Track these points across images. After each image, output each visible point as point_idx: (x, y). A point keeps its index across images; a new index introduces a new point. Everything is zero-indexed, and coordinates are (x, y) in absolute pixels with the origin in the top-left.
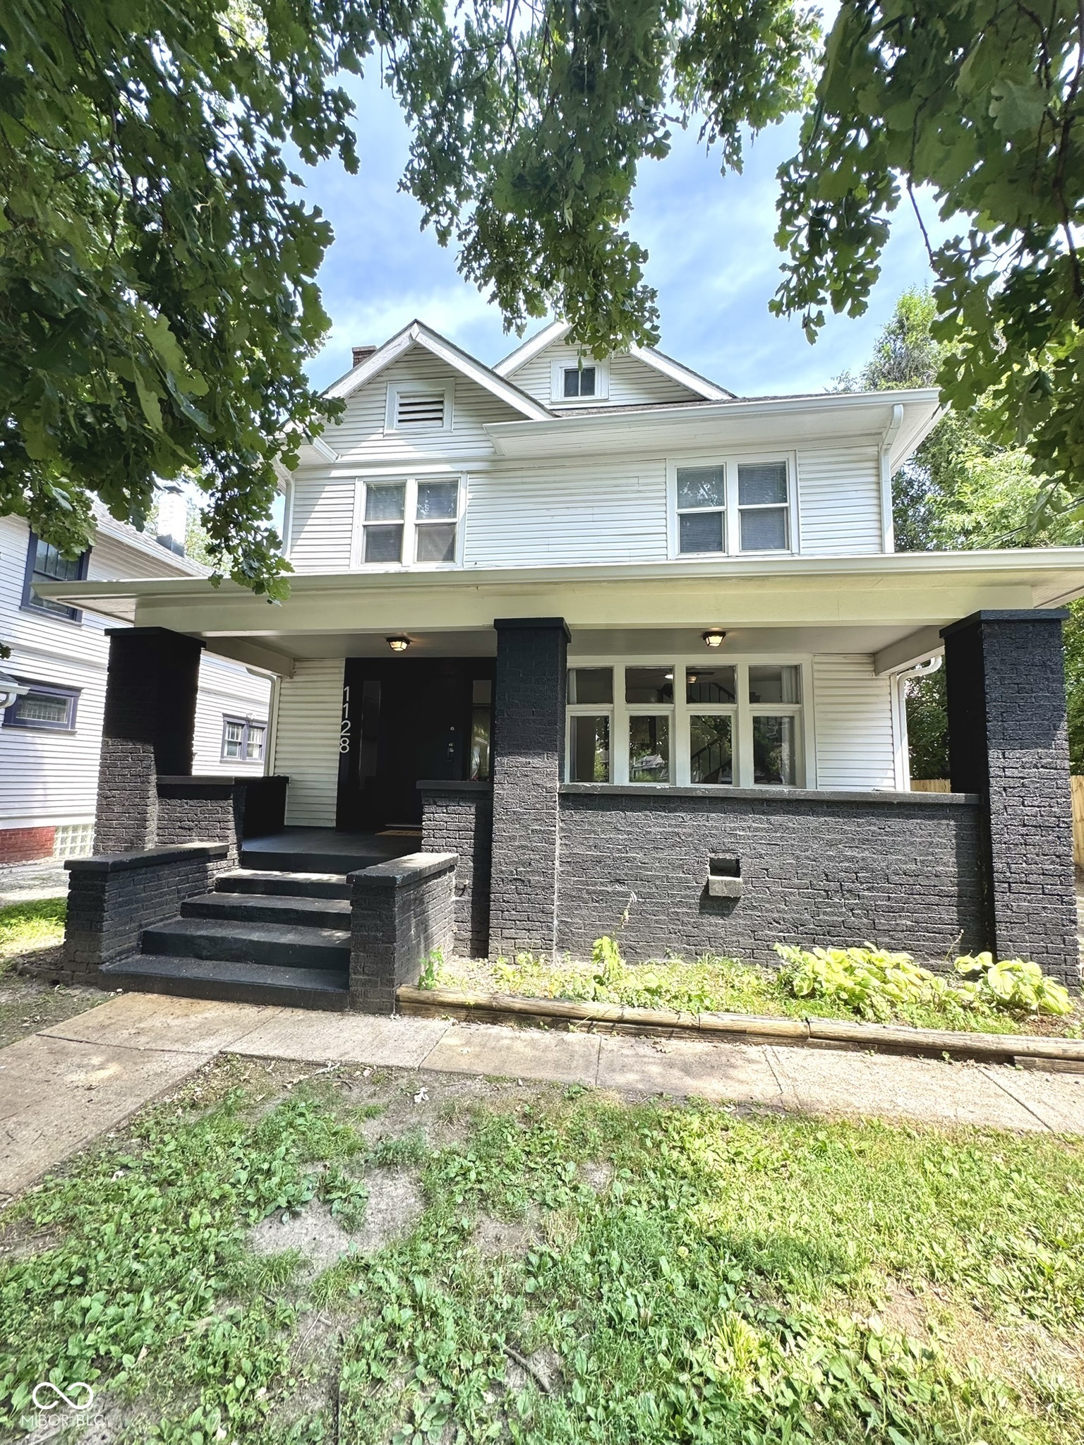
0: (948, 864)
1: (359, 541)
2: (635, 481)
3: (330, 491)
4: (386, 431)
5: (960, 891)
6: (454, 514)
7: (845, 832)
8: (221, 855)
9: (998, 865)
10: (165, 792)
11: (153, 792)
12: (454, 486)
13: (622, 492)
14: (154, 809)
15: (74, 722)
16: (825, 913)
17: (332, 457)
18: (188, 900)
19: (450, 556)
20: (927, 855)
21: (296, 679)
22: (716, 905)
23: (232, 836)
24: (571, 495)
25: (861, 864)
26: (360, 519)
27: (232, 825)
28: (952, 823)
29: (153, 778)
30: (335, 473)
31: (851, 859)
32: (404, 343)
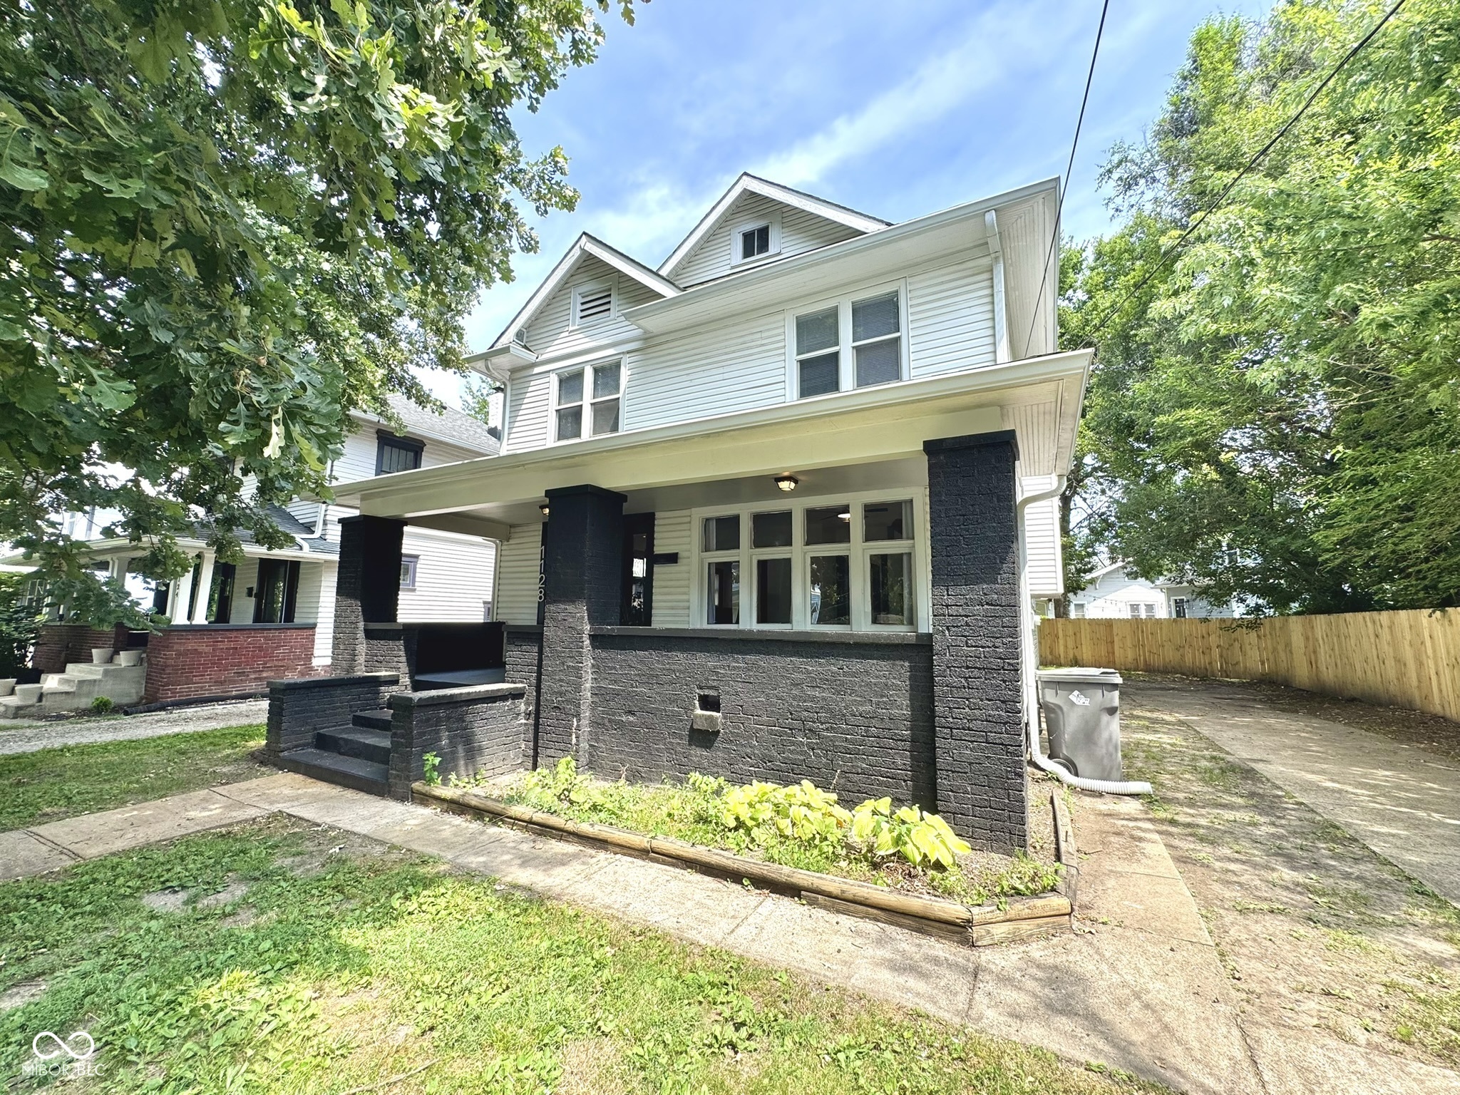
0: (902, 706)
1: (552, 422)
2: (759, 335)
3: (534, 385)
4: (571, 328)
5: (912, 735)
6: (617, 388)
7: (808, 672)
8: (395, 681)
9: (940, 709)
10: (370, 635)
11: (361, 635)
12: (618, 366)
13: (748, 348)
14: (362, 647)
15: (414, 581)
16: (791, 752)
17: (531, 357)
18: (358, 713)
19: (615, 428)
20: (882, 696)
21: (511, 542)
22: (703, 738)
23: (404, 668)
24: (707, 358)
25: (822, 703)
26: (553, 405)
27: (404, 659)
28: (907, 664)
29: (361, 625)
30: (537, 370)
31: (813, 699)
32: (576, 252)
